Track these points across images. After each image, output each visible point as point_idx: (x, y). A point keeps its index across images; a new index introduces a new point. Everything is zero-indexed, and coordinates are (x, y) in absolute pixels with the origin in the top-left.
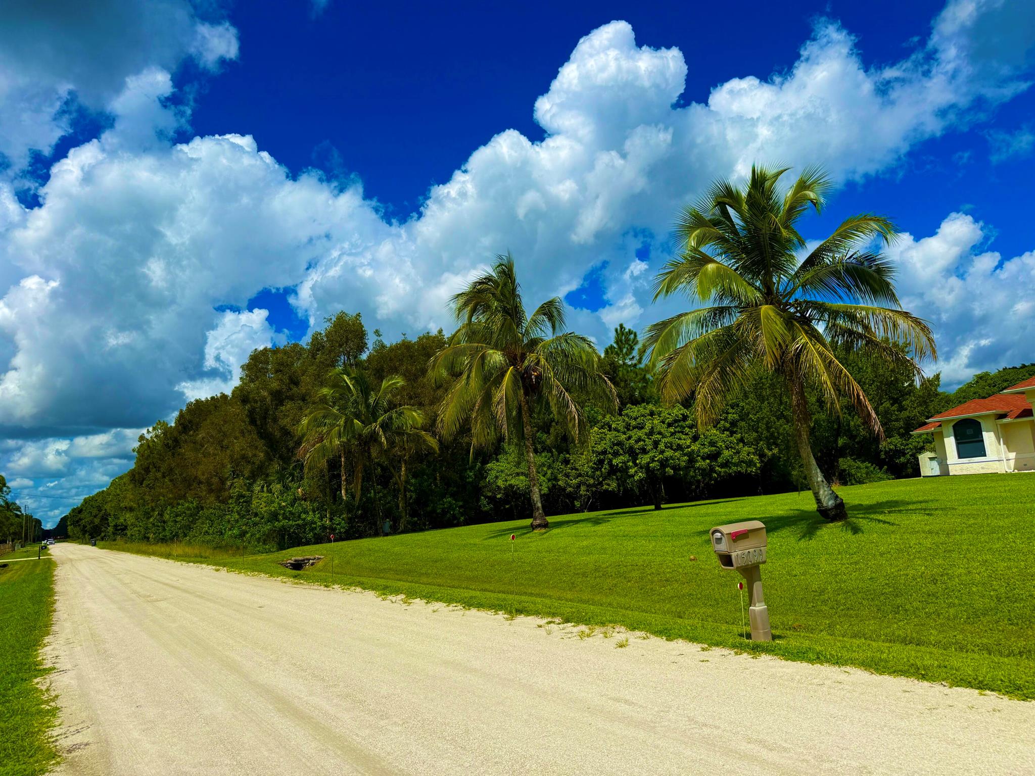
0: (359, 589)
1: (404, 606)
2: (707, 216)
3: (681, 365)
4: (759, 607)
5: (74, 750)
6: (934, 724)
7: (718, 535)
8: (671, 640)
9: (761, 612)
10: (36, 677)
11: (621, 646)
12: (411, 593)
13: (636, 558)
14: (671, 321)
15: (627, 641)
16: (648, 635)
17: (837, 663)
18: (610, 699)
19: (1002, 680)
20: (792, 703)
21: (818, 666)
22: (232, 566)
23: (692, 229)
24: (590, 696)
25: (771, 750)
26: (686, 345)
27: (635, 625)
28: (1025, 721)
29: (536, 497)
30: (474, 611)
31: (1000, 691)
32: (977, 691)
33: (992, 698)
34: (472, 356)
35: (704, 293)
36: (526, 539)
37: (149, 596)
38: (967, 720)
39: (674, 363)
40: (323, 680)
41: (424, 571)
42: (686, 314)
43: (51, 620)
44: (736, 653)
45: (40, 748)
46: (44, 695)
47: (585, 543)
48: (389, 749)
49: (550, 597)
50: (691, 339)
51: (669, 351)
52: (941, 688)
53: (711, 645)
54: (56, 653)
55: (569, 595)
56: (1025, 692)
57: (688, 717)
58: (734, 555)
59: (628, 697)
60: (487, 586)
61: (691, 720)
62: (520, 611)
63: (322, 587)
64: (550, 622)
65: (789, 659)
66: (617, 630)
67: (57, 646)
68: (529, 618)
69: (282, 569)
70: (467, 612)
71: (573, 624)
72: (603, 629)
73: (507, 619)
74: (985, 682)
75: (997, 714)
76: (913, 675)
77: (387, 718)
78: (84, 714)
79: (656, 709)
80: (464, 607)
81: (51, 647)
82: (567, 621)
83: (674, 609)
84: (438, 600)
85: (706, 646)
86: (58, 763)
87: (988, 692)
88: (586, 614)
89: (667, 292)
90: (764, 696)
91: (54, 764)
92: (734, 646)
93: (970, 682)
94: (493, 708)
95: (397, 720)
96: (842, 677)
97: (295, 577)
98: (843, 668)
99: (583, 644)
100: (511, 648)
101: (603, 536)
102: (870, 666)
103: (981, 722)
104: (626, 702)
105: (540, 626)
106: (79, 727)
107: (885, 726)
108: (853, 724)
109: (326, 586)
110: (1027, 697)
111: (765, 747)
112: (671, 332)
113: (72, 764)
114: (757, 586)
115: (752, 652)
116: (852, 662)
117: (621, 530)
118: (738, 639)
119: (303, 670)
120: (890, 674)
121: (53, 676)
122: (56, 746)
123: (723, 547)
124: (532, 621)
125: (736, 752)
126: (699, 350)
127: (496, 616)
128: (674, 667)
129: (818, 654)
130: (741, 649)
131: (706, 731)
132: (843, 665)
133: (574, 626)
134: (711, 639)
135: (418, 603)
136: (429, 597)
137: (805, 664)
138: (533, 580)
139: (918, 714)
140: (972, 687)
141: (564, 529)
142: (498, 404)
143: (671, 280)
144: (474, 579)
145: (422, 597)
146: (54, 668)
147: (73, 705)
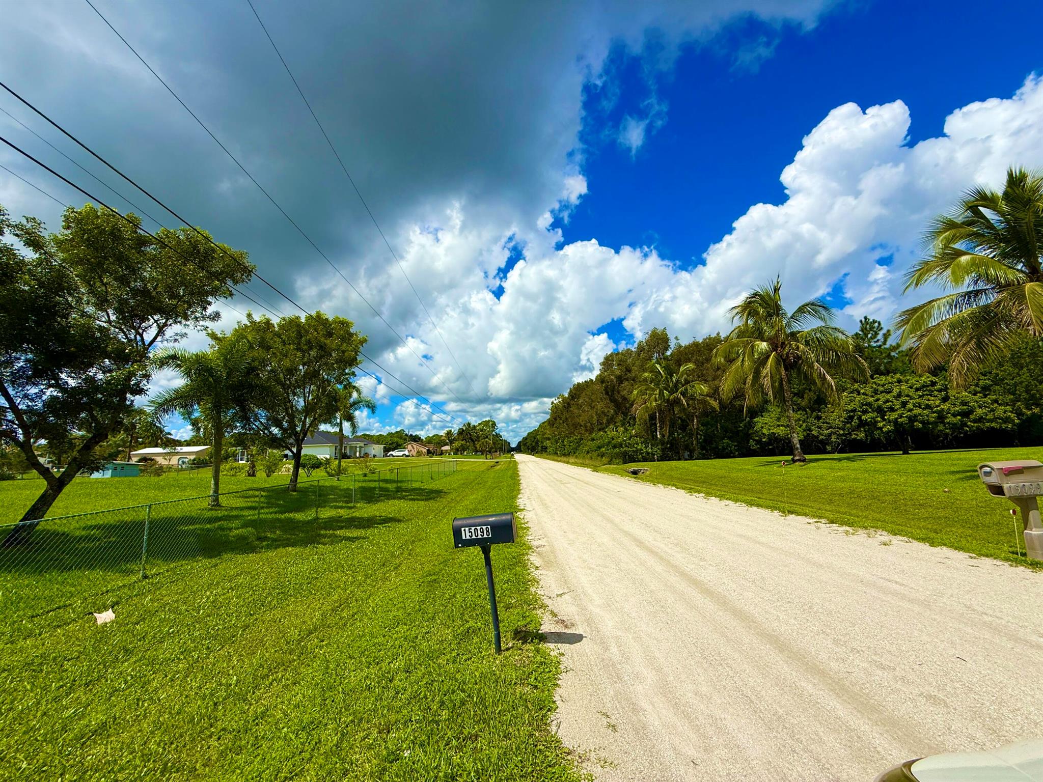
1: (705, 500)
2: (959, 220)
3: (932, 340)
4: (1036, 532)
8: (935, 547)
11: (885, 545)
12: (708, 493)
14: (921, 307)
15: (890, 542)
16: (911, 540)
23: (940, 233)
24: (861, 573)
26: (939, 324)
27: (897, 532)
29: (796, 441)
30: (754, 508)
35: (957, 280)
36: (788, 468)
39: (925, 340)
40: (661, 534)
41: (713, 482)
42: (939, 299)
44: (1011, 566)
47: (839, 474)
48: (709, 578)
50: (944, 318)
51: (920, 329)
53: (981, 555)
54: (524, 503)
57: (964, 605)
58: (1005, 487)
62: (791, 512)
63: (652, 485)
64: (817, 522)
66: (879, 533)
68: (800, 517)
70: (750, 509)
71: (837, 525)
73: (782, 516)
77: (705, 561)
80: (747, 505)
82: (832, 522)
83: (930, 526)
84: (727, 499)
85: (974, 555)
88: (849, 520)
89: (917, 285)
92: (1007, 559)
94: (781, 568)
95: (712, 563)
97: (635, 478)
99: (848, 539)
100: (788, 534)
101: (854, 470)
104: (896, 583)
105: (809, 523)
109: (654, 485)
112: (922, 315)
114: (1033, 514)
115: (1030, 567)
117: (872, 467)
119: (648, 527)
123: (994, 479)
124: (802, 519)
126: (953, 326)
127: (772, 513)
128: (941, 566)
130: (1017, 563)
133: (839, 526)
135: (714, 500)
136: (721, 497)
138: (796, 495)
141: (820, 463)
142: (765, 377)
143: (920, 275)
144: (751, 491)
145: (716, 496)
146: (524, 509)
147: (535, 527)
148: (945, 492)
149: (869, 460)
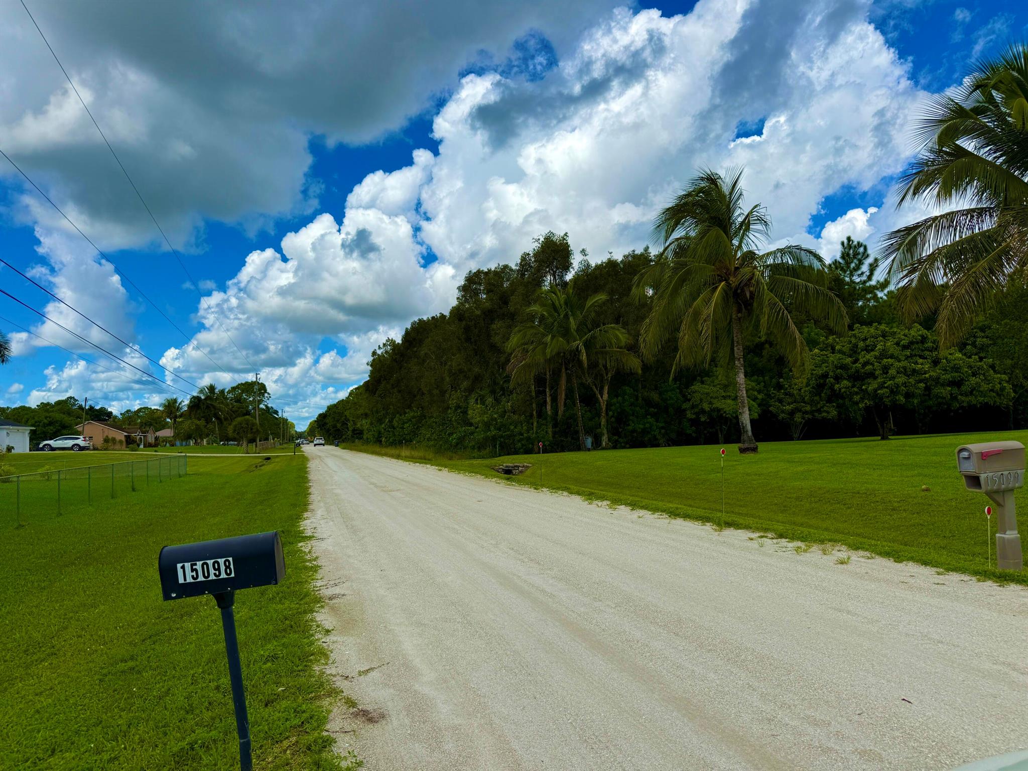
0: (565, 493)
3: (924, 276)
4: (1009, 535)
5: (334, 598)
7: (965, 454)
8: (901, 562)
9: (1012, 540)
10: (300, 542)
11: (842, 563)
12: (616, 500)
15: (849, 558)
16: (873, 555)
18: (830, 608)
22: (452, 468)
24: (807, 603)
26: (934, 253)
27: (858, 545)
29: (746, 419)
36: (733, 461)
37: (385, 487)
44: (979, 580)
45: (307, 595)
46: (307, 555)
47: (799, 468)
53: (948, 570)
54: (314, 525)
58: (983, 477)
60: (692, 502)
61: (924, 636)
63: (532, 489)
64: (762, 537)
66: (837, 548)
67: (314, 520)
68: (740, 531)
71: (787, 540)
72: (821, 547)
73: (716, 530)
78: (339, 573)
82: (781, 536)
84: (643, 508)
85: (942, 570)
86: (322, 607)
89: (914, 195)
90: (1014, 624)
91: (319, 607)
92: (975, 573)
95: (610, 603)
97: (508, 479)
100: (720, 556)
105: (752, 539)
106: (337, 582)
109: (535, 489)
113: (333, 609)
115: (998, 580)
118: (982, 568)
121: (313, 542)
122: (319, 594)
123: (970, 468)
124: (743, 534)
127: (704, 527)
128: (903, 586)
130: (985, 576)
133: (789, 542)
134: (948, 565)
135: (623, 510)
136: (634, 505)
138: (740, 500)
144: (678, 495)
145: (626, 504)
146: (313, 537)
147: (330, 565)
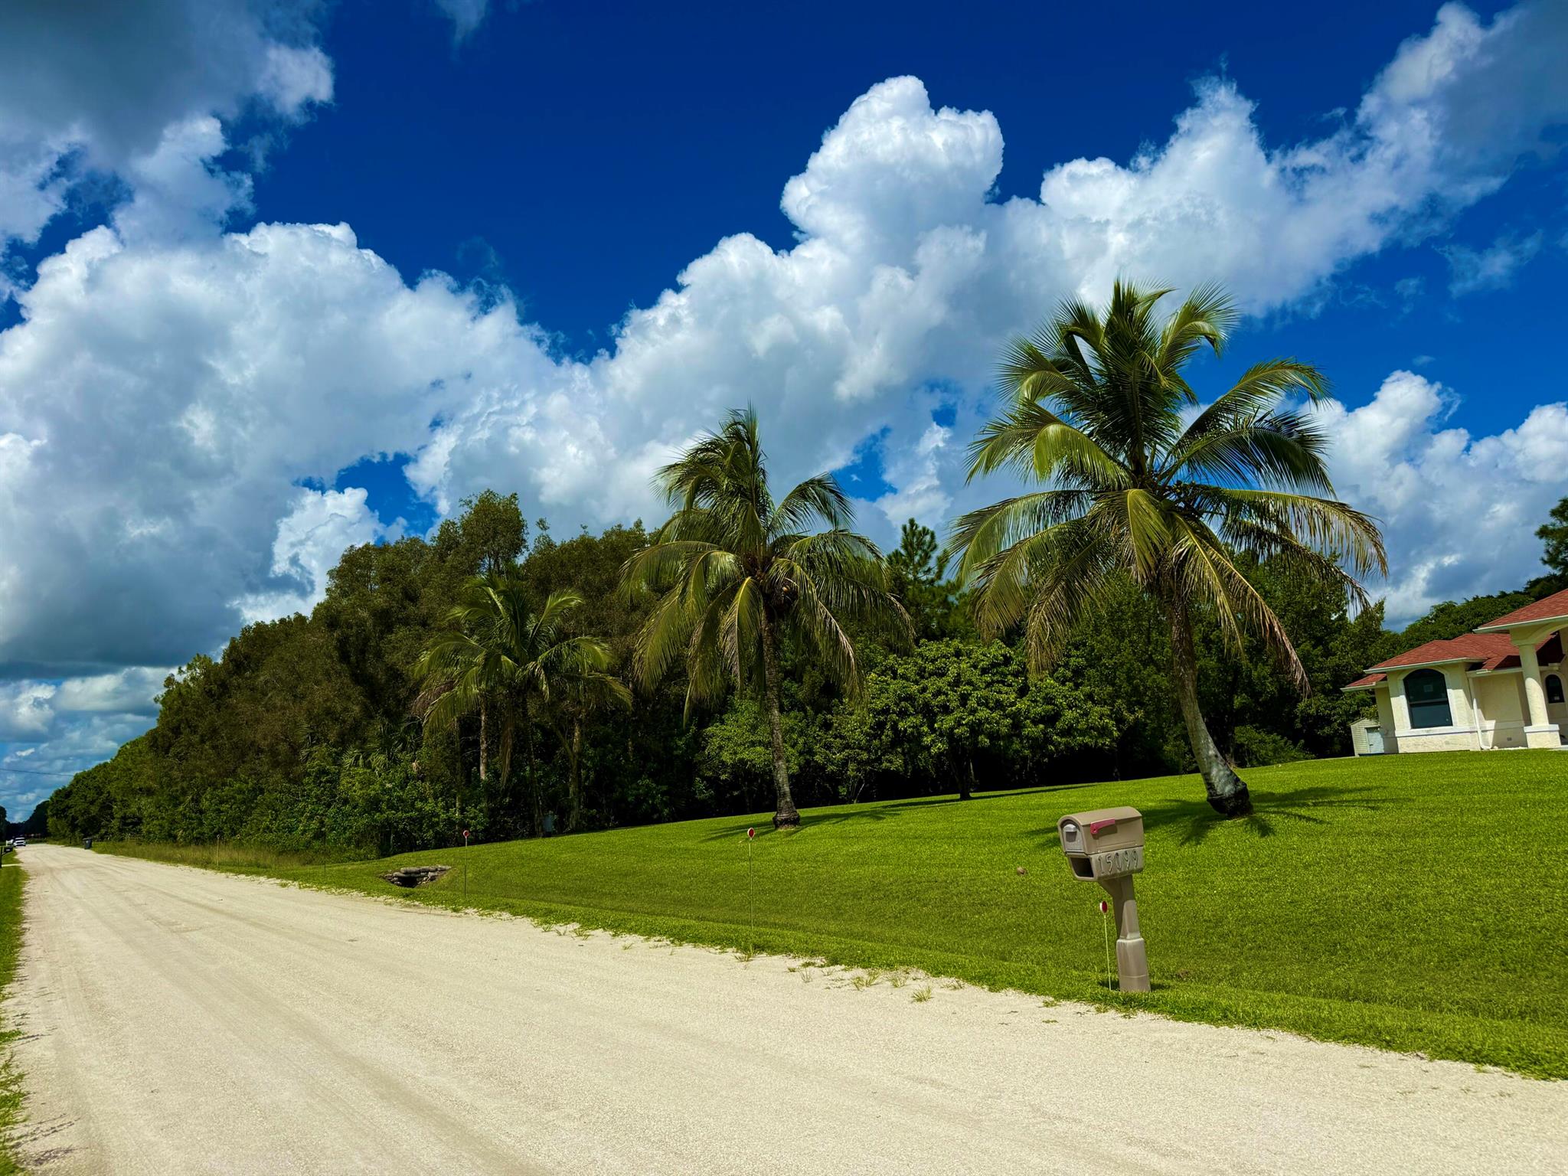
0: (506, 915)
1: (579, 940)
2: (1049, 356)
3: (1005, 577)
4: (1131, 940)
5: (46, 1159)
6: (1412, 1115)
7: (1071, 827)
8: (997, 991)
9: (1135, 947)
11: (920, 1000)
12: (588, 920)
13: (934, 870)
14: (991, 511)
15: (929, 992)
16: (961, 982)
17: (1255, 1024)
18: (907, 1078)
19: (1509, 1049)
20: (1190, 1085)
21: (1225, 1029)
22: (305, 880)
23: (1021, 373)
24: (876, 1074)
25: (1164, 1155)
26: (1014, 546)
27: (941, 968)
28: (1551, 1111)
29: (782, 778)
30: (688, 948)
31: (1507, 1065)
32: (1472, 1066)
33: (1495, 1077)
34: (690, 560)
35: (1044, 468)
36: (765, 842)
37: (173, 924)
38: (1462, 1109)
39: (995, 574)
40: (452, 1050)
41: (606, 890)
42: (1015, 501)
43: (16, 959)
44: (1098, 1010)
46: (1, 1073)
47: (856, 848)
48: (559, 1156)
49: (804, 929)
50: (1022, 538)
51: (989, 554)
52: (1418, 1061)
53: (1059, 997)
54: (22, 1009)
55: (833, 927)
56: (1546, 1066)
57: (1032, 1106)
58: (1094, 858)
59: (935, 1076)
60: (706, 913)
61: (1036, 1110)
62: (760, 948)
63: (449, 912)
64: (807, 965)
65: (1180, 1019)
66: (912, 975)
67: (24, 999)
68: (775, 957)
69: (389, 886)
70: (678, 949)
71: (843, 967)
72: (890, 974)
73: (741, 960)
74: (1485, 1053)
75: (1507, 1100)
76: (1372, 1042)
77: (556, 1108)
78: (65, 1104)
79: (980, 1094)
80: (672, 942)
81: (15, 1000)
82: (834, 962)
83: (994, 947)
84: (631, 931)
85: (1052, 999)
87: (1488, 1067)
88: (863, 952)
89: (987, 468)
90: (1146, 1074)
92: (1094, 1000)
93: (1460, 1053)
94: (724, 1093)
96: (1264, 1045)
97: (406, 896)
98: (1264, 1032)
99: (860, 996)
100: (748, 1003)
101: (881, 837)
102: (1307, 1029)
103: (1485, 1113)
104: (933, 1082)
105: (793, 970)
106: (56, 1124)
107: (1338, 1118)
108: (1287, 1116)
109: (455, 910)
110: (1550, 1075)
111: (1154, 1150)
112: (991, 527)
114: (1129, 907)
115: (1122, 1008)
116: (1278, 1023)
117: (910, 829)
118: (1100, 990)
119: (420, 1035)
120: (1336, 1040)
121: (16, 1045)
122: (17, 1154)
123: (1078, 847)
124: (780, 962)
125: (1110, 1159)
126: (1034, 555)
127: (723, 955)
128: (1004, 1030)
129: (1225, 1010)
130: (1106, 1004)
131: (1061, 1126)
132: (1264, 1027)
133: (845, 970)
134: (1058, 990)
135: (600, 937)
136: (617, 927)
137: (1205, 1026)
138: (776, 903)
139: (1385, 1100)
140: (1464, 1060)
141: (826, 827)
142: (727, 633)
143: (993, 450)
144: (686, 902)
145: (606, 927)
146: (19, 1033)
147: (48, 1089)
148: (1019, 873)
149: (907, 814)
